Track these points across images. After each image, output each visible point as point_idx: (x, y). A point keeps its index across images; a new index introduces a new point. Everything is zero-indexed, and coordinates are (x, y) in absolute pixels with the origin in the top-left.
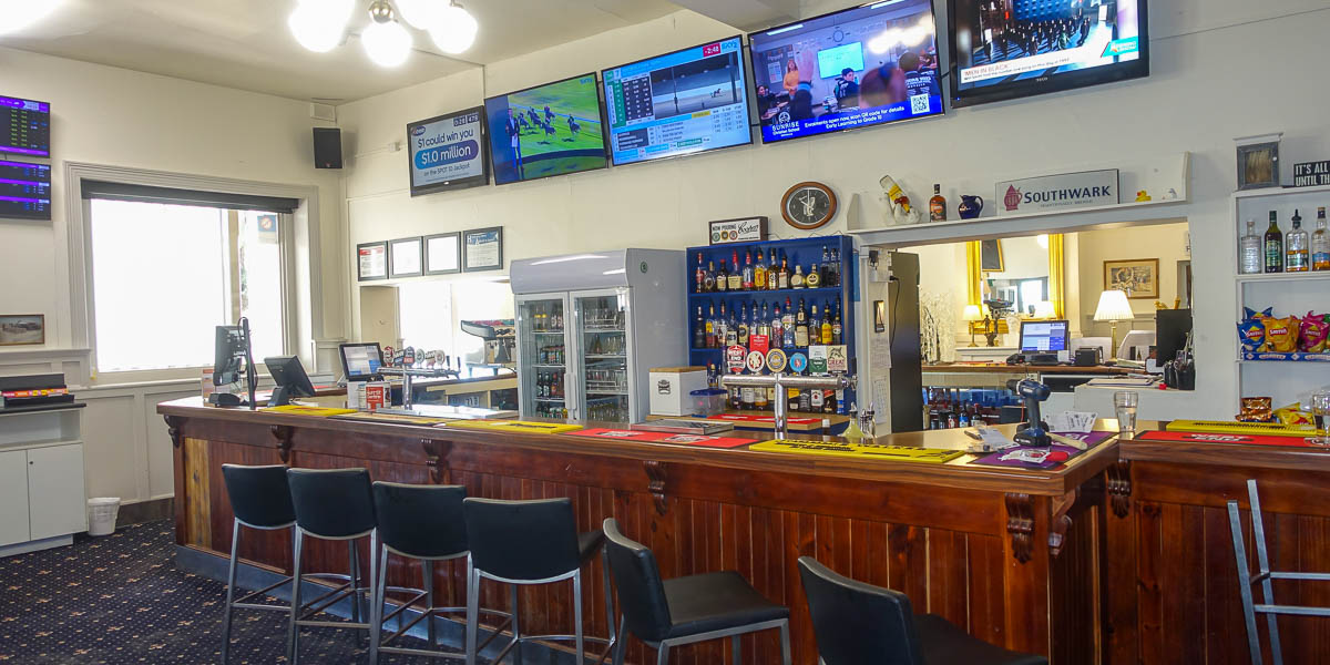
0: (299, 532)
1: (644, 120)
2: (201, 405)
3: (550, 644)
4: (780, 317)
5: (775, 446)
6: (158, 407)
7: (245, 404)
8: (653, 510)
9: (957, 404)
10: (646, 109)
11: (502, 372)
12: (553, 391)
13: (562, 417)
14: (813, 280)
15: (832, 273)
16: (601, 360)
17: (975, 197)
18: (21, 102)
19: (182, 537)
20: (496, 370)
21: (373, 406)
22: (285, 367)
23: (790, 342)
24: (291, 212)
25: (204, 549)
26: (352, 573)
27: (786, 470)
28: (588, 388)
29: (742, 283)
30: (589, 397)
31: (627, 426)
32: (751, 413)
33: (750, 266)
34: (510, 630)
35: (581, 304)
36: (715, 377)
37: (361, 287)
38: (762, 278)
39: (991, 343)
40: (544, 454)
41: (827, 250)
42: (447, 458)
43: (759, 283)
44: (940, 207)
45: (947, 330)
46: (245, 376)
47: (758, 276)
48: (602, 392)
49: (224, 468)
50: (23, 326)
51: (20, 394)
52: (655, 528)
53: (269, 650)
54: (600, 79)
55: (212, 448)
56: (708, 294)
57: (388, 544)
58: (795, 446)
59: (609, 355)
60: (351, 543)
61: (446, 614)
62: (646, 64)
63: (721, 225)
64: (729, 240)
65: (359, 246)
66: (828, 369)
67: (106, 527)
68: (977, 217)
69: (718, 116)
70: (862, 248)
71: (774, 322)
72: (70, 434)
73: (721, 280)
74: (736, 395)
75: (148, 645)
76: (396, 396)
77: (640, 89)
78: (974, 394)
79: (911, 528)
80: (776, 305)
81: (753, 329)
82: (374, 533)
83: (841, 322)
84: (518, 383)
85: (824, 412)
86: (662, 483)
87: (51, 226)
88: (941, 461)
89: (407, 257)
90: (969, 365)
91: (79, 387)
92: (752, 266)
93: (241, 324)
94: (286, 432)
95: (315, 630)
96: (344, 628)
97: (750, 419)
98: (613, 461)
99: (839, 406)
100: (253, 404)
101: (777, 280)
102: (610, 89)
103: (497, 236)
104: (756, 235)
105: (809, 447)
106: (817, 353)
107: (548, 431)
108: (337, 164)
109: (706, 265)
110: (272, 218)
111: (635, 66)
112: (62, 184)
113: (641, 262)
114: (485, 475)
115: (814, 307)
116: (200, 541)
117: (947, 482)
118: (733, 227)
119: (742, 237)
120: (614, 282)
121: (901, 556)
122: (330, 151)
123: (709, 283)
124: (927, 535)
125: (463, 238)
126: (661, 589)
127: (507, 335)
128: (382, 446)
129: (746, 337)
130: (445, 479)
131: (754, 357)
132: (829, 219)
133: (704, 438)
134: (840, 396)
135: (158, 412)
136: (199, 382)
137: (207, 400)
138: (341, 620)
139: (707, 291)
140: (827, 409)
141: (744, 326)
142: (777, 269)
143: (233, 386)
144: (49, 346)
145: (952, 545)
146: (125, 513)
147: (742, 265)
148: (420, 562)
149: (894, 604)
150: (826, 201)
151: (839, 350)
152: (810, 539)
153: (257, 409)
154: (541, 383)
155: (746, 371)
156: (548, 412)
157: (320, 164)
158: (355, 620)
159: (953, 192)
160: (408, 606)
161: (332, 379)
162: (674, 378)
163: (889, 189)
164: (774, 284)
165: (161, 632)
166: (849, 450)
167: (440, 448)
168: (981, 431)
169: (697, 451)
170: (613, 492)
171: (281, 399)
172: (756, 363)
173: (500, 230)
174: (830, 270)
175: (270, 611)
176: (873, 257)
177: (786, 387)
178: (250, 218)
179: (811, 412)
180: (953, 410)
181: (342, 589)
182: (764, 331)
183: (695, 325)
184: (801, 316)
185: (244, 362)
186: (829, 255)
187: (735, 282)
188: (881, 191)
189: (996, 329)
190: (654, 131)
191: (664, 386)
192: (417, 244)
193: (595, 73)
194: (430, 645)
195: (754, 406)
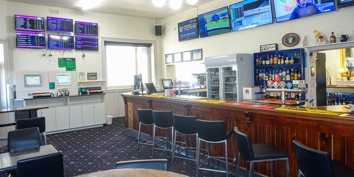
0: (155, 126)
1: (241, 18)
2: (131, 95)
3: (217, 159)
4: (281, 72)
5: (283, 109)
6: (121, 95)
7: (141, 94)
8: (246, 125)
9: (337, 98)
10: (242, 15)
11: (202, 87)
12: (216, 92)
13: (219, 99)
14: (292, 61)
15: (298, 59)
16: (229, 84)
17: (346, 35)
18: (92, 23)
19: (127, 126)
20: (200, 87)
21: (171, 95)
22: (150, 85)
23: (284, 79)
24: (150, 47)
25: (131, 129)
26: (167, 137)
27: (287, 115)
28: (225, 92)
29: (270, 62)
30: (226, 94)
31: (236, 102)
32: (272, 99)
33: (272, 58)
34: (207, 155)
35: (224, 69)
36: (262, 89)
37: (167, 65)
38: (276, 61)
39: (348, 79)
40: (216, 109)
41: (296, 53)
42: (190, 109)
43: (275, 62)
44: (334, 39)
45: (333, 76)
46: (141, 87)
47: (275, 60)
48: (230, 93)
49: (137, 110)
50: (93, 75)
51: (92, 91)
52: (247, 130)
53: (147, 155)
54: (229, 8)
55: (133, 105)
56: (260, 66)
57: (176, 130)
58: (289, 109)
59: (231, 83)
60: (167, 130)
61: (190, 149)
62: (242, 3)
63: (263, 46)
64: (266, 51)
65: (166, 55)
66: (299, 87)
67: (110, 123)
68: (346, 41)
69: (263, 16)
70: (307, 52)
71: (279, 73)
72: (102, 101)
73: (264, 62)
74: (268, 94)
75: (120, 151)
76: (177, 93)
77: (240, 10)
78: (343, 95)
79: (327, 134)
80: (280, 69)
81: (273, 75)
82: (173, 127)
83: (301, 73)
84: (207, 90)
85: (295, 99)
86: (249, 118)
87: (98, 52)
88: (337, 115)
89: (178, 57)
90: (341, 86)
91: (104, 90)
92: (273, 58)
93: (140, 75)
94: (150, 101)
95: (158, 150)
96: (164, 151)
97: (272, 101)
98: (235, 111)
99: (300, 98)
100: (143, 94)
101: (281, 61)
102: (231, 10)
103: (201, 51)
104: (274, 49)
105: (294, 109)
106: (295, 82)
107: (217, 103)
108: (161, 35)
109: (259, 58)
110: (145, 48)
111: (239, 4)
112: (100, 42)
113: (240, 58)
114: (200, 114)
115: (292, 69)
116: (131, 127)
117: (340, 121)
118: (267, 47)
119: (270, 50)
120: (233, 63)
121: (323, 142)
122: (159, 31)
123: (260, 63)
124: (332, 136)
125: (192, 52)
126: (251, 147)
127: (203, 77)
128: (174, 106)
129: (271, 78)
130: (190, 114)
131: (276, 84)
132: (297, 43)
133: (261, 106)
134: (300, 95)
135: (121, 96)
136: (130, 89)
137: (132, 93)
138: (164, 148)
139: (259, 65)
140: (296, 99)
141: (270, 75)
142: (281, 58)
143: (138, 90)
144: (98, 80)
145: (341, 140)
146: (114, 120)
147: (270, 58)
148: (184, 135)
149: (325, 156)
150: (296, 39)
151: (302, 82)
152: (294, 136)
153: (144, 95)
154: (213, 90)
155: (273, 87)
156: (215, 98)
157: (156, 35)
158: (168, 149)
159: (338, 34)
160: (181, 146)
161: (159, 88)
162: (250, 89)
163: (316, 34)
164: (280, 63)
165: (123, 148)
166: (306, 110)
167: (189, 106)
168: (351, 106)
169: (260, 109)
170: (235, 120)
171: (149, 93)
172: (276, 85)
173: (202, 50)
174: (297, 58)
175: (147, 145)
176: (311, 54)
177: (285, 92)
178: (140, 49)
179: (291, 99)
180: (336, 100)
181: (164, 141)
182: (277, 76)
183: (256, 74)
184: (288, 72)
185: (140, 84)
186: (297, 54)
187: (268, 62)
188: (314, 35)
189: (350, 75)
190: (244, 21)
191: (247, 91)
192: (181, 54)
193: (227, 6)
194: (186, 157)
195: (273, 97)
